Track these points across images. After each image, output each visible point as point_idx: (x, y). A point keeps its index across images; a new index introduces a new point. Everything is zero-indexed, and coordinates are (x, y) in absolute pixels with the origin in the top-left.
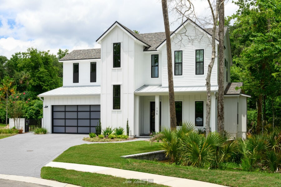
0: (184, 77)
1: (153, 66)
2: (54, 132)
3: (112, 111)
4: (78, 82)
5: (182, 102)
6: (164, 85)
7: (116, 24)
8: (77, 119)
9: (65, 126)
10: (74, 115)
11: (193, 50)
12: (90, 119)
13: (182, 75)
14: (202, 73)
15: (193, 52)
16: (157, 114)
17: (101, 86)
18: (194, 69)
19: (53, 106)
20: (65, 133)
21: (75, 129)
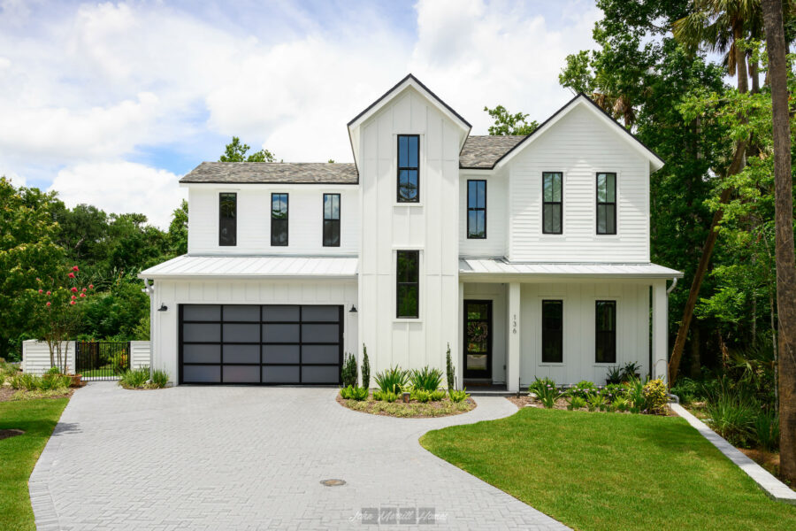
0: (567, 240)
1: (472, 209)
2: (185, 380)
3: (394, 323)
4: (235, 245)
5: (561, 301)
6: (515, 257)
7: (410, 81)
8: (261, 344)
9: (222, 364)
10: (252, 334)
11: (590, 174)
12: (301, 344)
13: (561, 233)
14: (613, 231)
15: (590, 178)
16: (514, 331)
17: (360, 257)
18: (591, 220)
19: (181, 307)
20: (221, 383)
21: (253, 373)
